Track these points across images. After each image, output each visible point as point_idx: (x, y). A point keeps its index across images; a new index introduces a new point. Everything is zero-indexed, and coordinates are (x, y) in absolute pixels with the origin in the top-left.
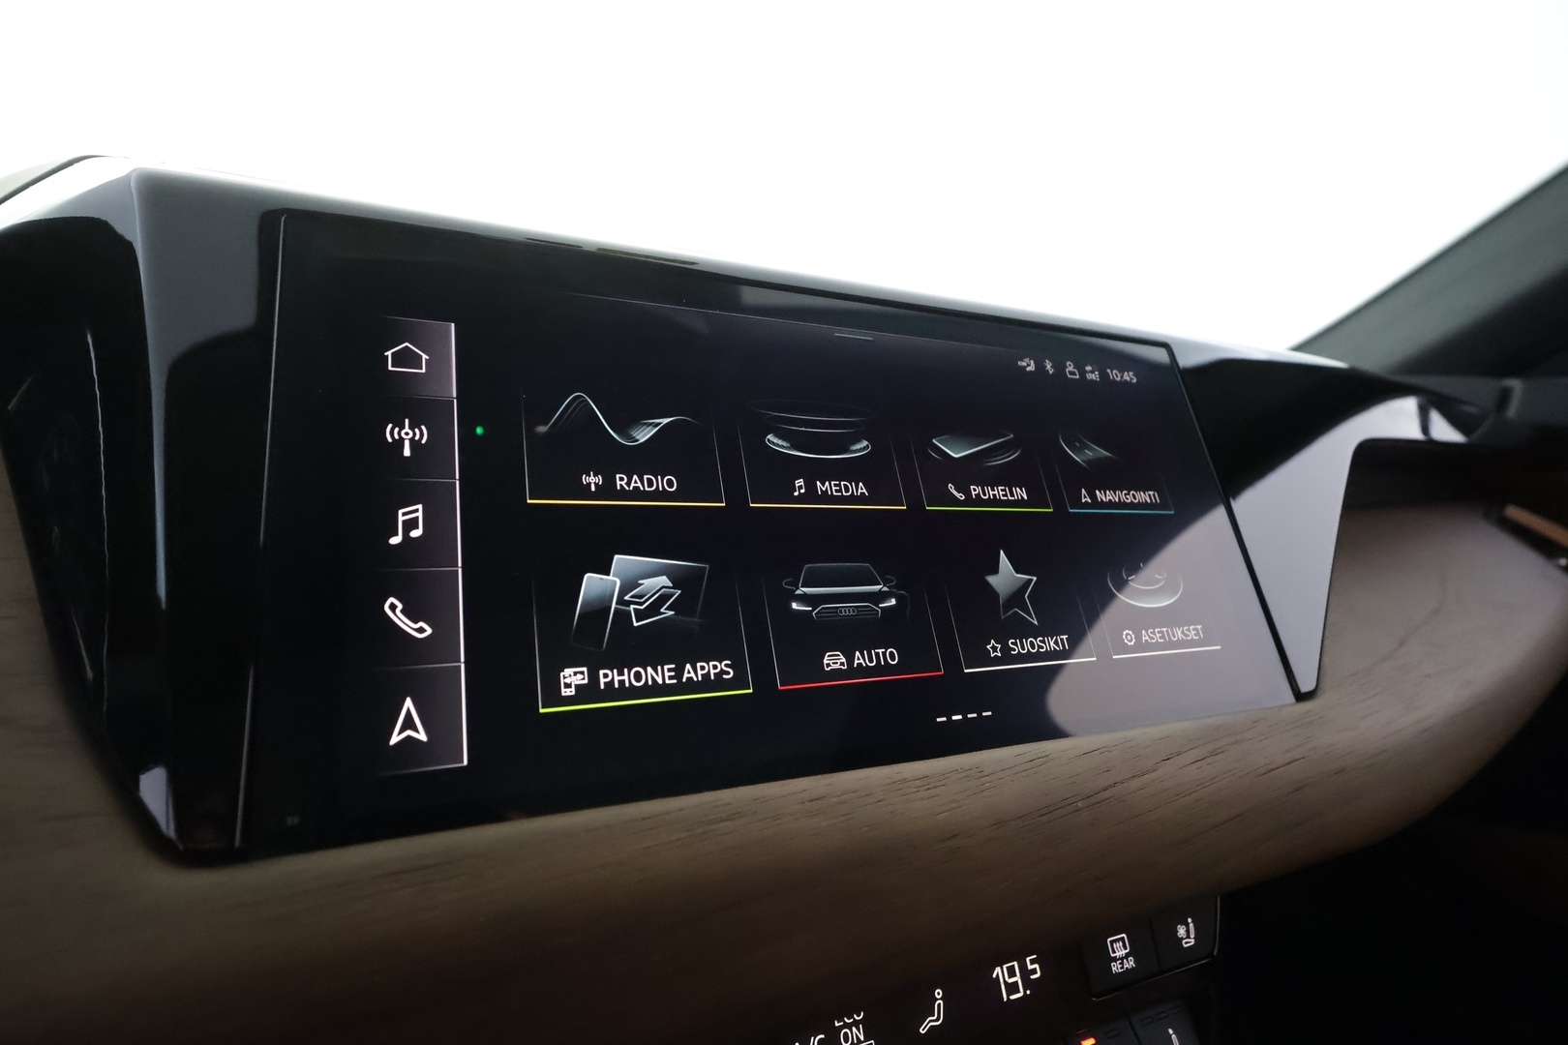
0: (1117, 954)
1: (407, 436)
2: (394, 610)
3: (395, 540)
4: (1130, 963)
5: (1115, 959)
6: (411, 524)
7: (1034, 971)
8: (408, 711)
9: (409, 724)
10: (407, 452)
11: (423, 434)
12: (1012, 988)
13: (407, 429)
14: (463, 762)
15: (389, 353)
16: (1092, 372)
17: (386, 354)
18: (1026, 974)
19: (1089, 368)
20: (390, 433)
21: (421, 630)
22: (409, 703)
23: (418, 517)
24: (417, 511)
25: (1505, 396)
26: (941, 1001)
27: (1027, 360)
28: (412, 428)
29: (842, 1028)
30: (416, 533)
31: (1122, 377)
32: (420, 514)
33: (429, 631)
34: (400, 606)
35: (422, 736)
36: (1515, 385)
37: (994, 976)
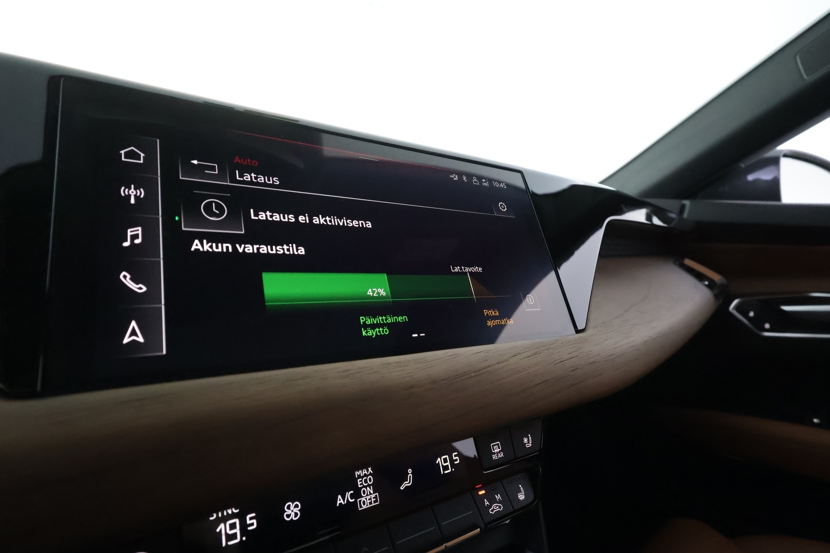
0: (495, 451)
1: (133, 193)
2: (126, 278)
3: (126, 244)
4: (501, 455)
5: (494, 453)
6: (135, 237)
7: (456, 460)
8: (134, 328)
9: (134, 333)
10: (133, 201)
11: (142, 193)
12: (446, 468)
13: (132, 190)
14: (162, 351)
15: (122, 152)
16: (485, 182)
17: (121, 152)
18: (452, 461)
19: (484, 180)
20: (123, 191)
21: (140, 288)
22: (133, 324)
23: (138, 234)
24: (138, 230)
25: (683, 207)
26: (411, 475)
27: (454, 175)
28: (135, 189)
29: (362, 488)
30: (137, 241)
31: (499, 185)
32: (140, 232)
33: (145, 289)
34: (129, 276)
35: (141, 339)
36: (687, 203)
37: (437, 462)
